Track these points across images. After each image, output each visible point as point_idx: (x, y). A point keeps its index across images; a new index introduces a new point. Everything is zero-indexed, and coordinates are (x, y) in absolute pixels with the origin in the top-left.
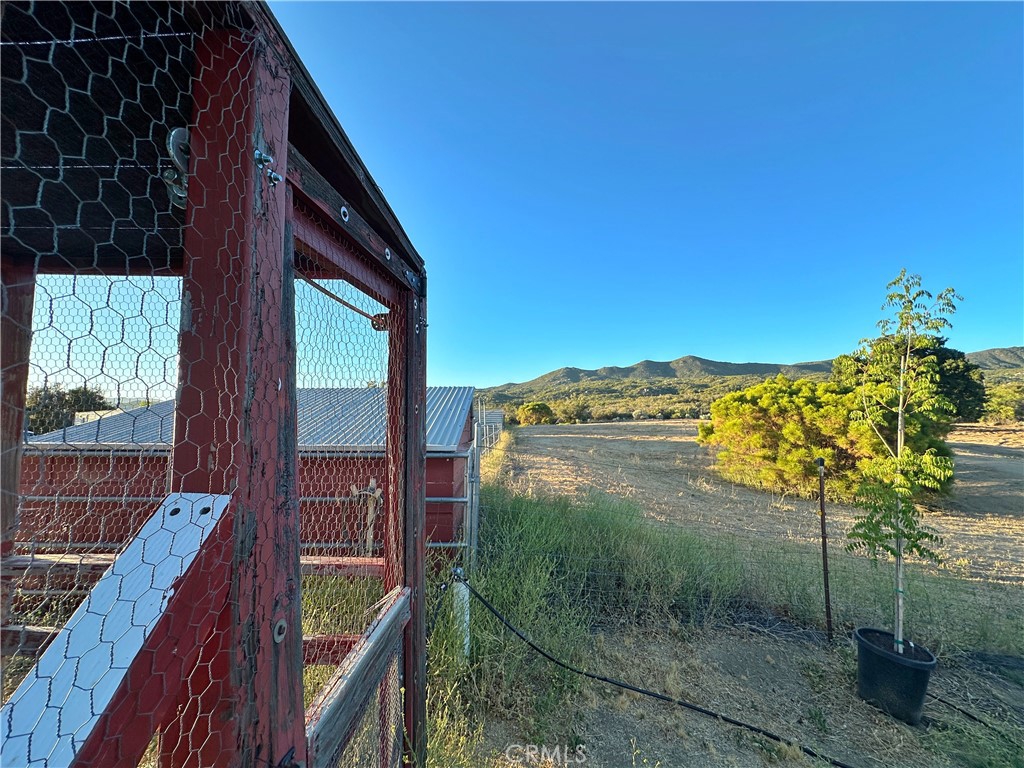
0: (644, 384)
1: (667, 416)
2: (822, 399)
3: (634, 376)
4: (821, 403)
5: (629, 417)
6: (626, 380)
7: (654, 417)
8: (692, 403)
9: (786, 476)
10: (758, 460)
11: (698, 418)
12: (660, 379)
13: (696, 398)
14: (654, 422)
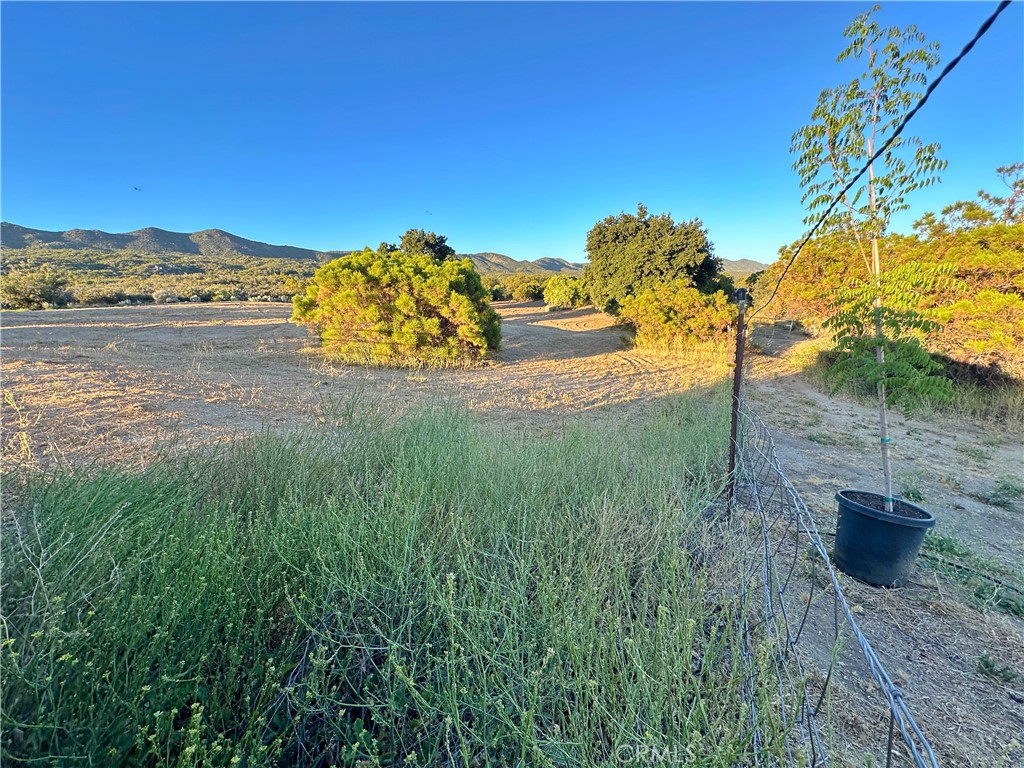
0: (154, 259)
1: (206, 298)
2: (426, 270)
3: (135, 247)
4: (426, 274)
5: (148, 299)
6: (121, 252)
7: (188, 300)
8: (231, 285)
9: (401, 349)
10: (375, 334)
11: (246, 300)
12: (178, 254)
13: (235, 279)
14: (190, 305)
